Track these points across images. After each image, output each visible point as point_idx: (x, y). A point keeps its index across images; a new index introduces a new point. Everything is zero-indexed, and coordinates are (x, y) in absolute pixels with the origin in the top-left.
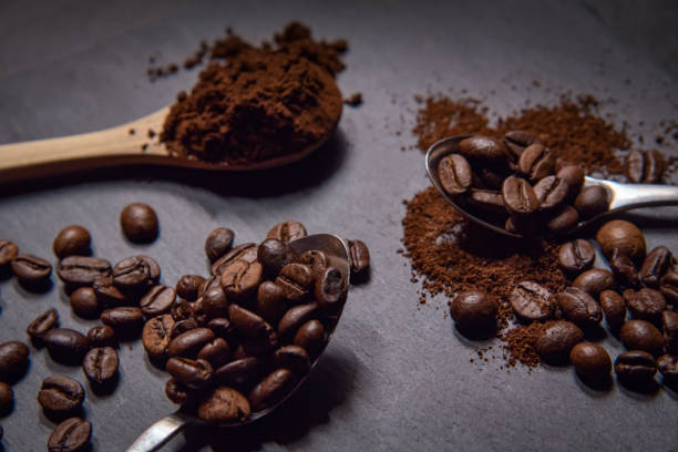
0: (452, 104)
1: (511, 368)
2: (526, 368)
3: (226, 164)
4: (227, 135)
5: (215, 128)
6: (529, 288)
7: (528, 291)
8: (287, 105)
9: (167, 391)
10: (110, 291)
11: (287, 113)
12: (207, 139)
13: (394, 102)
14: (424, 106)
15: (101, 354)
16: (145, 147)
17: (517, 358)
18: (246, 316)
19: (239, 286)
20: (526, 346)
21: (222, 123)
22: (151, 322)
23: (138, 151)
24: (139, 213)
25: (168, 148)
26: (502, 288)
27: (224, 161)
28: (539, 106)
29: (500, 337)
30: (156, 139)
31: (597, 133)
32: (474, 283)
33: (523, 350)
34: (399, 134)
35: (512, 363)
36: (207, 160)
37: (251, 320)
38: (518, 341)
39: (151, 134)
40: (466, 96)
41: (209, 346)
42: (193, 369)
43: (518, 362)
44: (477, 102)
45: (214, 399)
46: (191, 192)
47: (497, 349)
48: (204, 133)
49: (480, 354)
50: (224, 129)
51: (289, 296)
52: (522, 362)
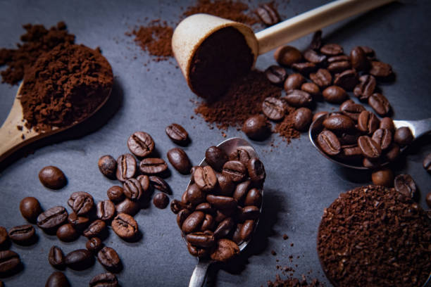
0: (147, 29)
1: (290, 144)
2: (297, 140)
3: (76, 122)
4: (72, 108)
5: (64, 106)
6: (271, 101)
7: (271, 103)
8: (90, 75)
9: (191, 253)
10: (80, 220)
11: (95, 79)
12: (63, 114)
13: (117, 43)
14: (134, 37)
15: (104, 252)
16: (23, 137)
17: (289, 137)
18: (219, 199)
19: (210, 184)
20: (291, 130)
21: (65, 102)
22: (114, 223)
23: (21, 141)
24: (49, 172)
25: (37, 131)
26: (256, 109)
27: (74, 121)
28: (189, 8)
29: (274, 132)
30: (25, 129)
31: (229, 8)
32: (241, 113)
33: (290, 132)
34: (135, 58)
35: (289, 142)
36: (64, 126)
37: (228, 201)
38: (285, 130)
39: (20, 128)
40: (149, 21)
41: (205, 222)
42: (203, 238)
43: (291, 139)
44: (158, 21)
45: (220, 249)
46: (60, 146)
47: (278, 139)
48: (60, 112)
49: (272, 145)
50: (68, 105)
51: (235, 179)
52: (293, 138)
